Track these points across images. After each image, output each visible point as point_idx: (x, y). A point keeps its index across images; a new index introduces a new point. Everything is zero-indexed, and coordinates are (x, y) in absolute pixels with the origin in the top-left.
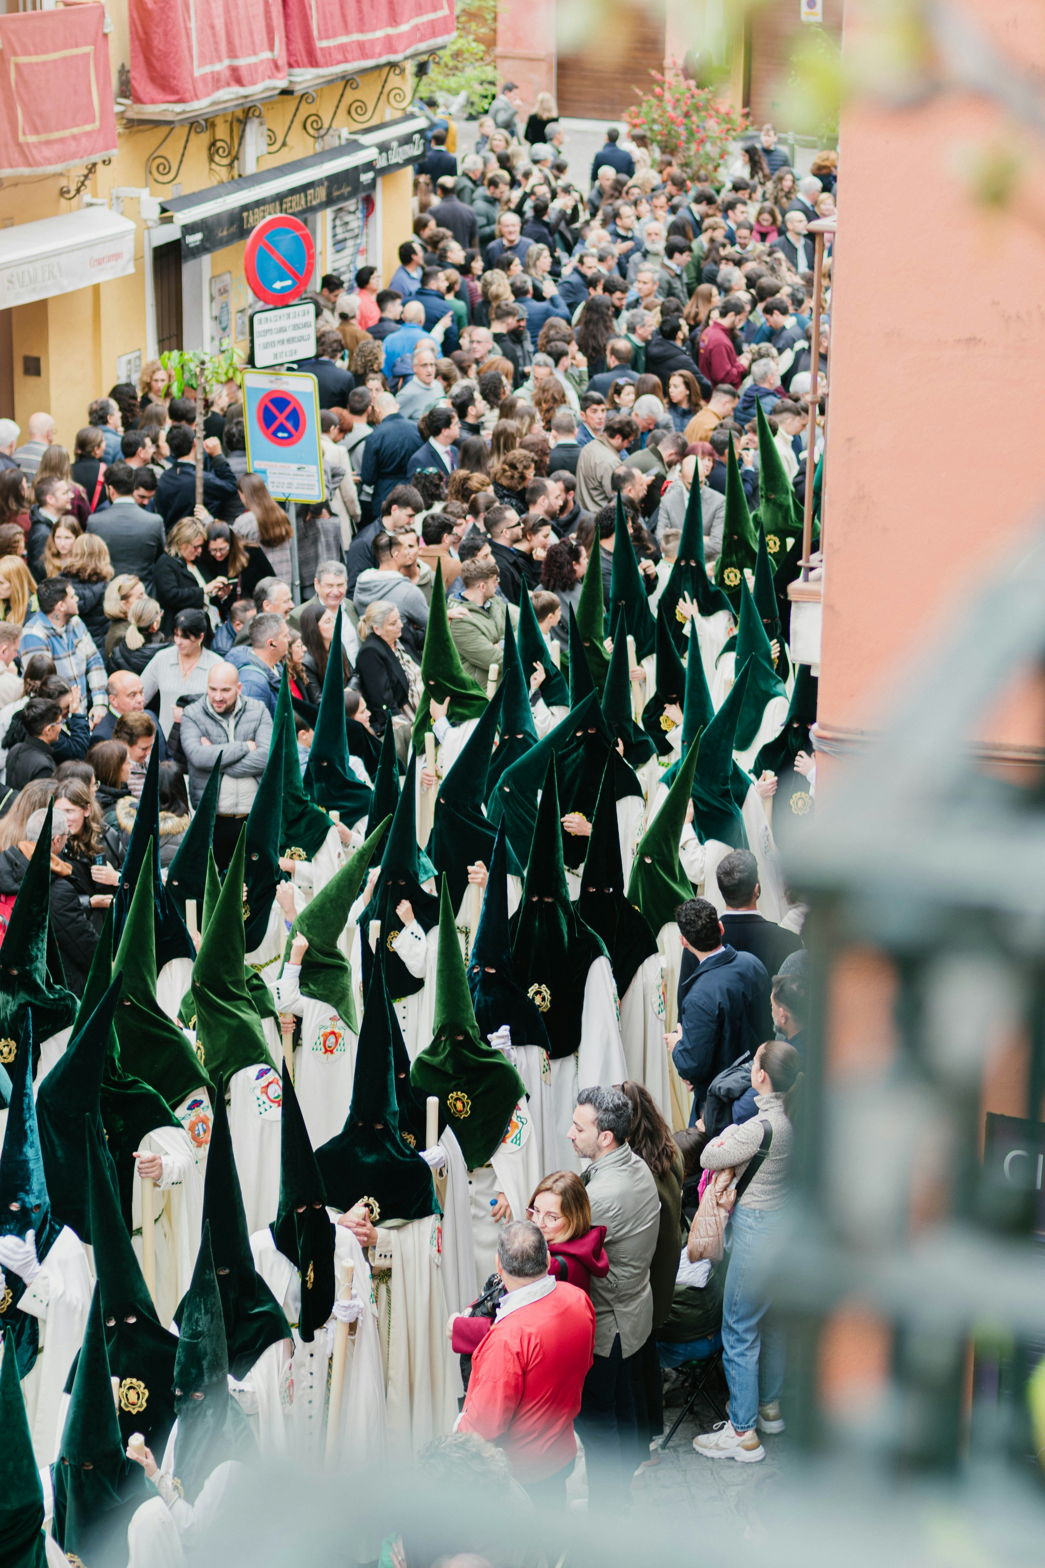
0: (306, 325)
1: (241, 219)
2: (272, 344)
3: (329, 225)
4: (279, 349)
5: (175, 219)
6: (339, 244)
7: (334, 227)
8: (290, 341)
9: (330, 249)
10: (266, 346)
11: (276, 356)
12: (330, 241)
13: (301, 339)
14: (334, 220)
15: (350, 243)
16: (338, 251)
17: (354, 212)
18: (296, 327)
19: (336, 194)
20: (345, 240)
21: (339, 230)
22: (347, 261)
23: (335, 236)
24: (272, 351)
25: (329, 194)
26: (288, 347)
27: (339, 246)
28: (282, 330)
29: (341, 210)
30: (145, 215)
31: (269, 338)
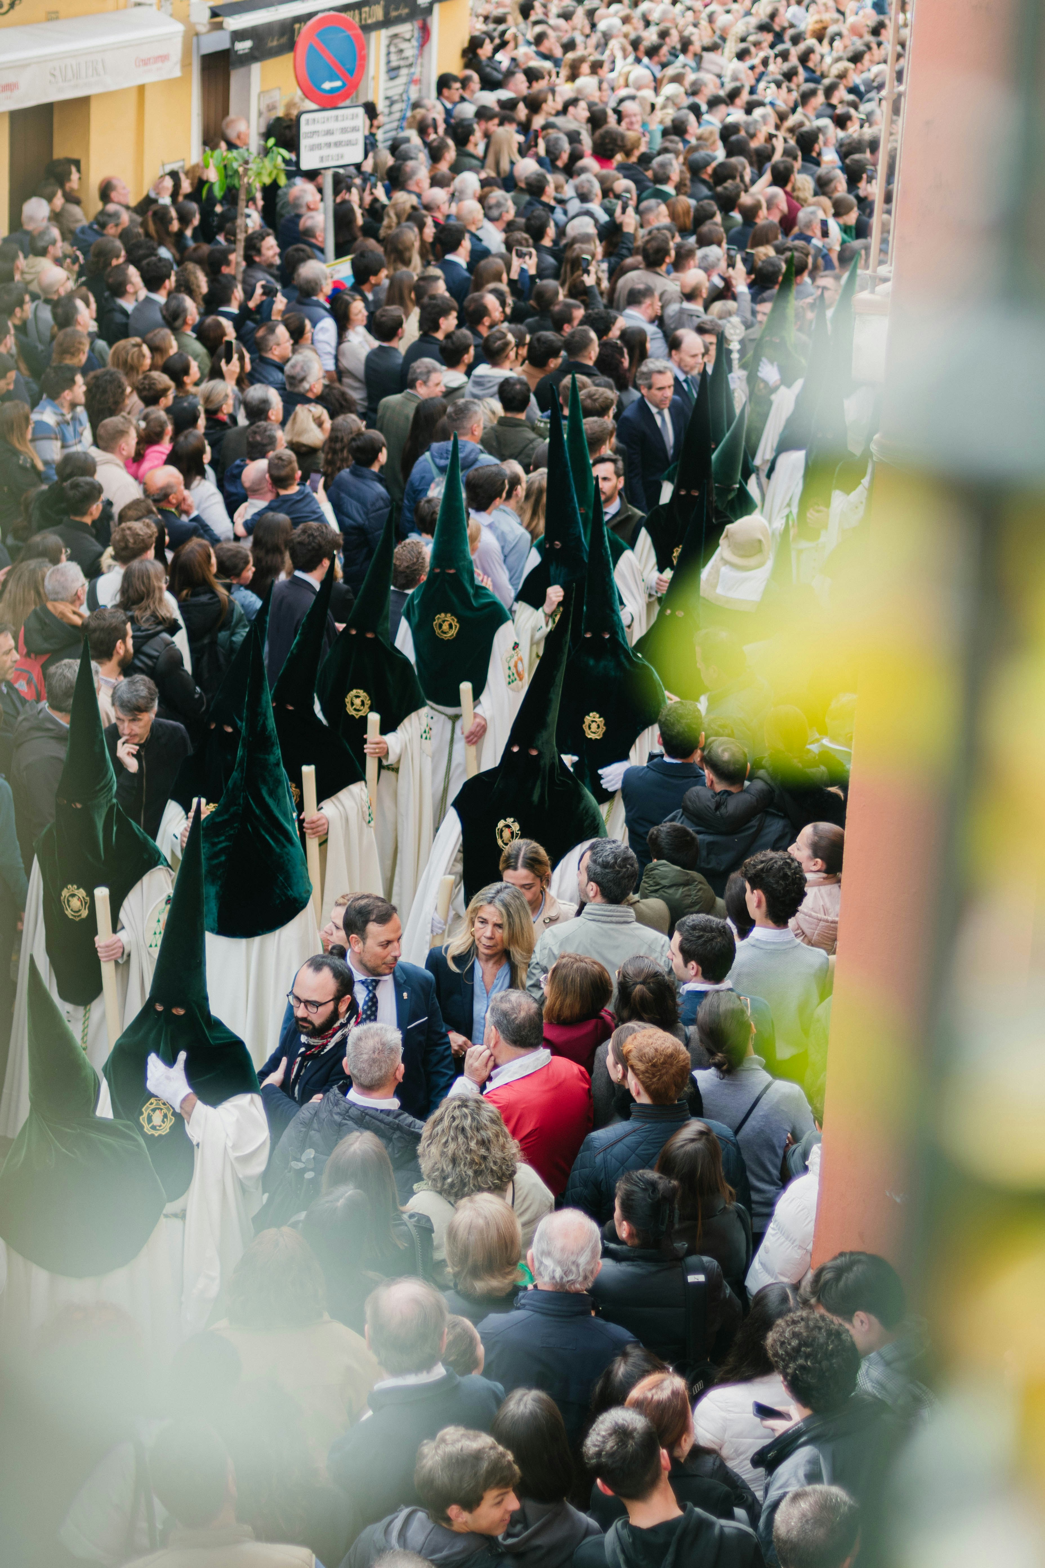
0: (355, 129)
1: (292, 31)
2: (319, 147)
3: (383, 51)
4: (325, 152)
5: (225, 25)
6: (393, 72)
7: (389, 54)
8: (337, 144)
9: (383, 76)
10: (312, 148)
11: (322, 159)
12: (383, 68)
13: (349, 143)
14: (389, 46)
15: (404, 71)
16: (392, 79)
17: (409, 40)
18: (344, 130)
19: (394, 14)
20: (398, 68)
21: (393, 57)
22: (400, 90)
23: (389, 62)
24: (318, 153)
25: (386, 13)
26: (334, 151)
27: (393, 74)
28: (329, 133)
29: (396, 36)
30: (194, 19)
31: (316, 140)
